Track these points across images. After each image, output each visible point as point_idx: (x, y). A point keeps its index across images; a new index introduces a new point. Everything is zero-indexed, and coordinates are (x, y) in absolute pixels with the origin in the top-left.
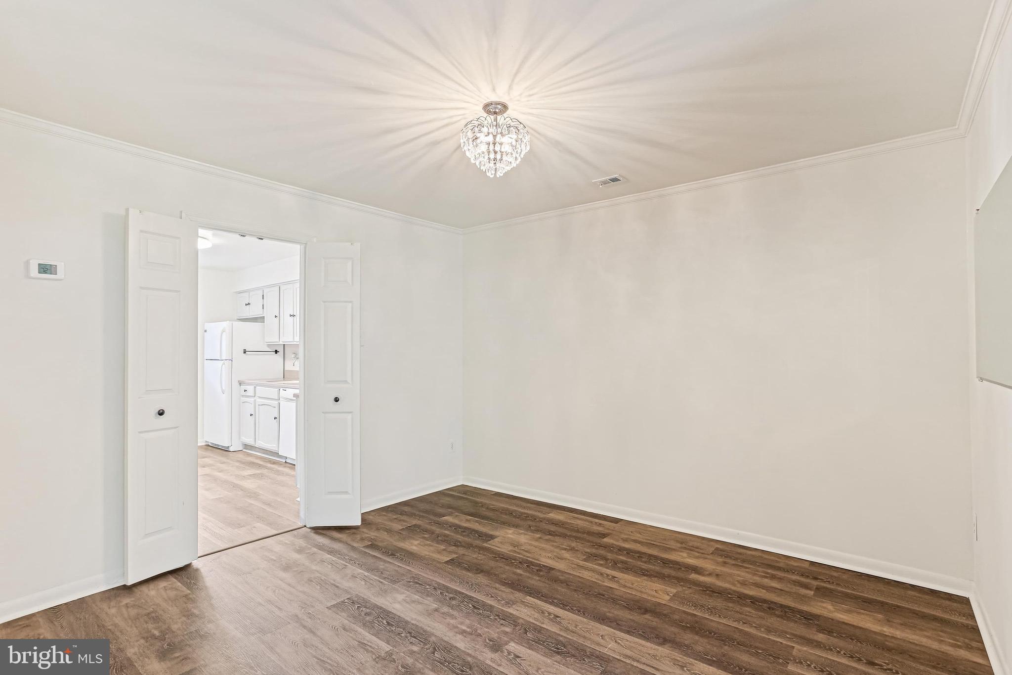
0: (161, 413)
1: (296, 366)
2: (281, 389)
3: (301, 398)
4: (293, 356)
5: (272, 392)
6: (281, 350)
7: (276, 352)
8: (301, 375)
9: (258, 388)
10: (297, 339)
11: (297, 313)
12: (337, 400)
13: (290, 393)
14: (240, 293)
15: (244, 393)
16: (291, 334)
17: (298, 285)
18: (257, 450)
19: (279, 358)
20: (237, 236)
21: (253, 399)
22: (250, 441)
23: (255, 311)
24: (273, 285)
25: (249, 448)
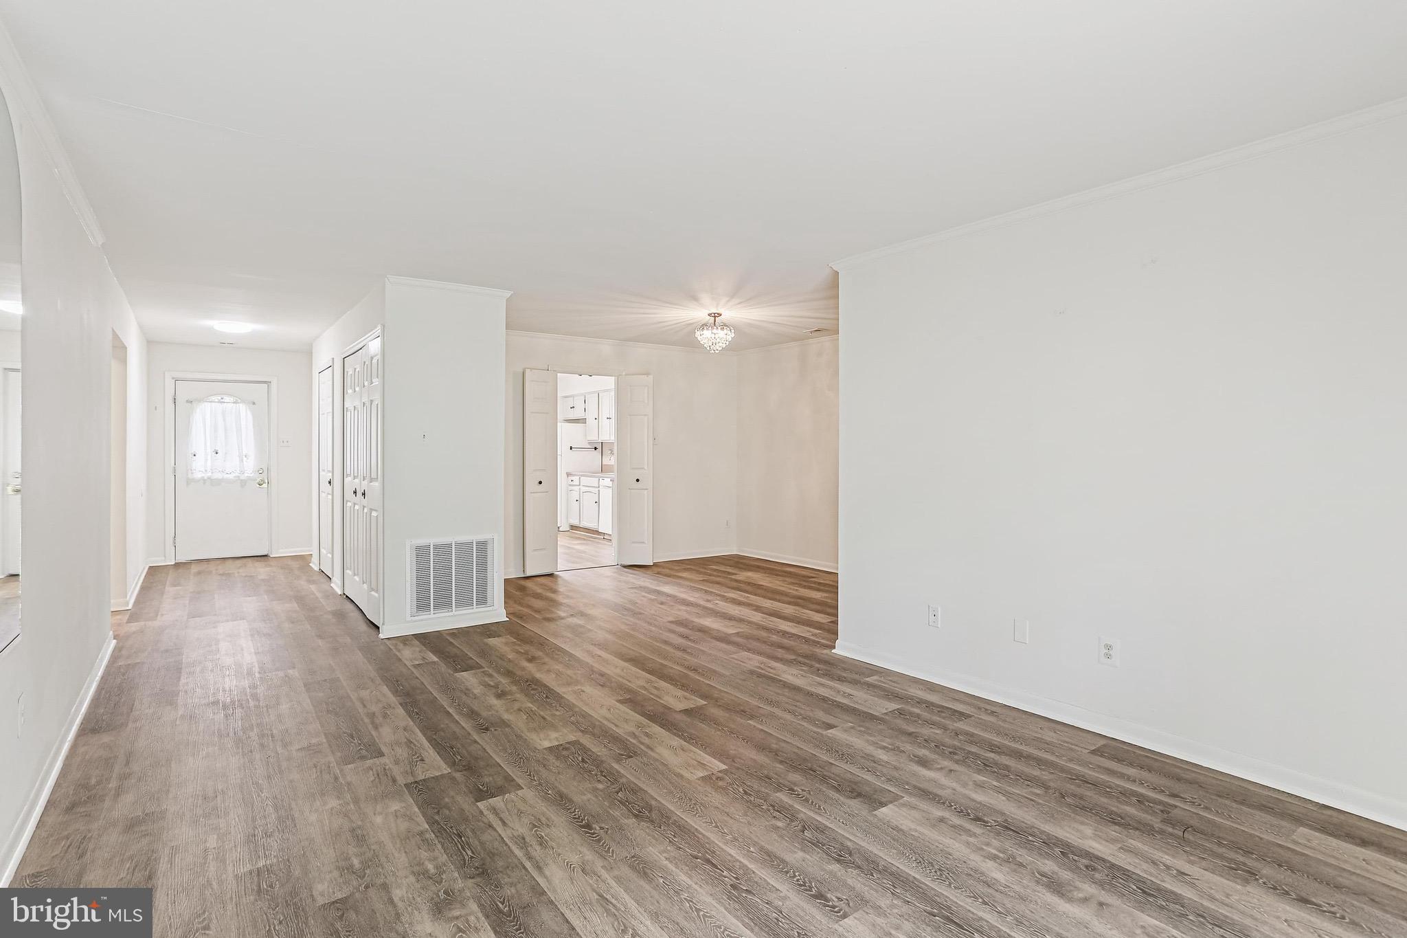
0: (540, 483)
1: (610, 460)
2: (601, 479)
3: (616, 480)
4: (610, 452)
5: (594, 481)
6: (599, 447)
7: (596, 449)
8: (615, 468)
9: (582, 478)
10: (613, 438)
11: (613, 416)
12: (638, 480)
13: (607, 482)
14: (566, 397)
15: (572, 483)
16: (608, 434)
17: (613, 393)
18: (582, 530)
19: (597, 454)
20: (577, 375)
21: (578, 487)
22: (575, 522)
23: (578, 413)
24: (594, 392)
25: (574, 528)
